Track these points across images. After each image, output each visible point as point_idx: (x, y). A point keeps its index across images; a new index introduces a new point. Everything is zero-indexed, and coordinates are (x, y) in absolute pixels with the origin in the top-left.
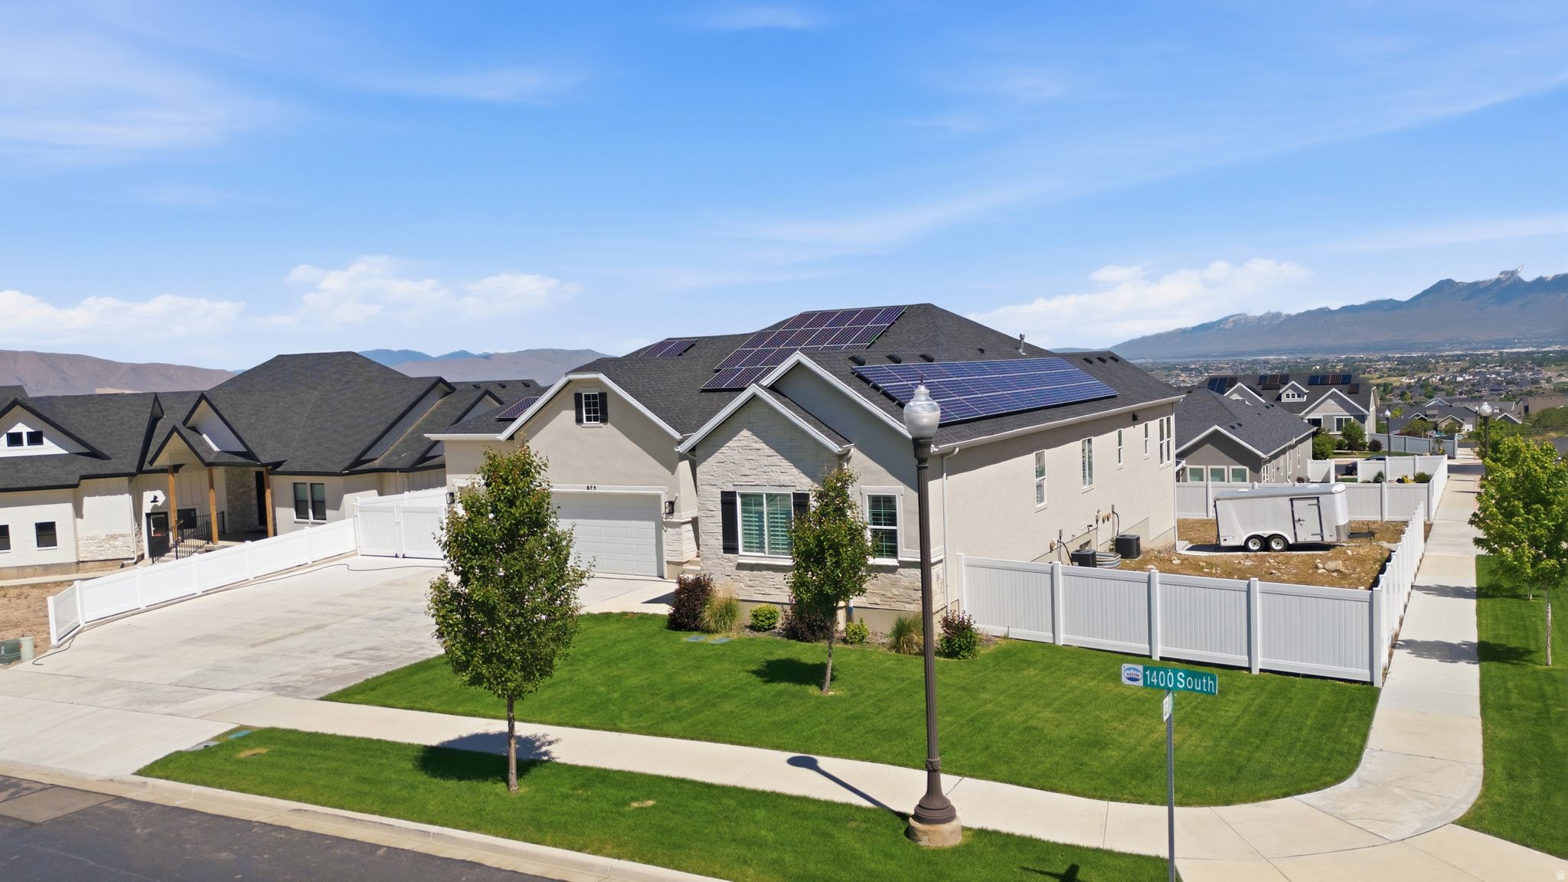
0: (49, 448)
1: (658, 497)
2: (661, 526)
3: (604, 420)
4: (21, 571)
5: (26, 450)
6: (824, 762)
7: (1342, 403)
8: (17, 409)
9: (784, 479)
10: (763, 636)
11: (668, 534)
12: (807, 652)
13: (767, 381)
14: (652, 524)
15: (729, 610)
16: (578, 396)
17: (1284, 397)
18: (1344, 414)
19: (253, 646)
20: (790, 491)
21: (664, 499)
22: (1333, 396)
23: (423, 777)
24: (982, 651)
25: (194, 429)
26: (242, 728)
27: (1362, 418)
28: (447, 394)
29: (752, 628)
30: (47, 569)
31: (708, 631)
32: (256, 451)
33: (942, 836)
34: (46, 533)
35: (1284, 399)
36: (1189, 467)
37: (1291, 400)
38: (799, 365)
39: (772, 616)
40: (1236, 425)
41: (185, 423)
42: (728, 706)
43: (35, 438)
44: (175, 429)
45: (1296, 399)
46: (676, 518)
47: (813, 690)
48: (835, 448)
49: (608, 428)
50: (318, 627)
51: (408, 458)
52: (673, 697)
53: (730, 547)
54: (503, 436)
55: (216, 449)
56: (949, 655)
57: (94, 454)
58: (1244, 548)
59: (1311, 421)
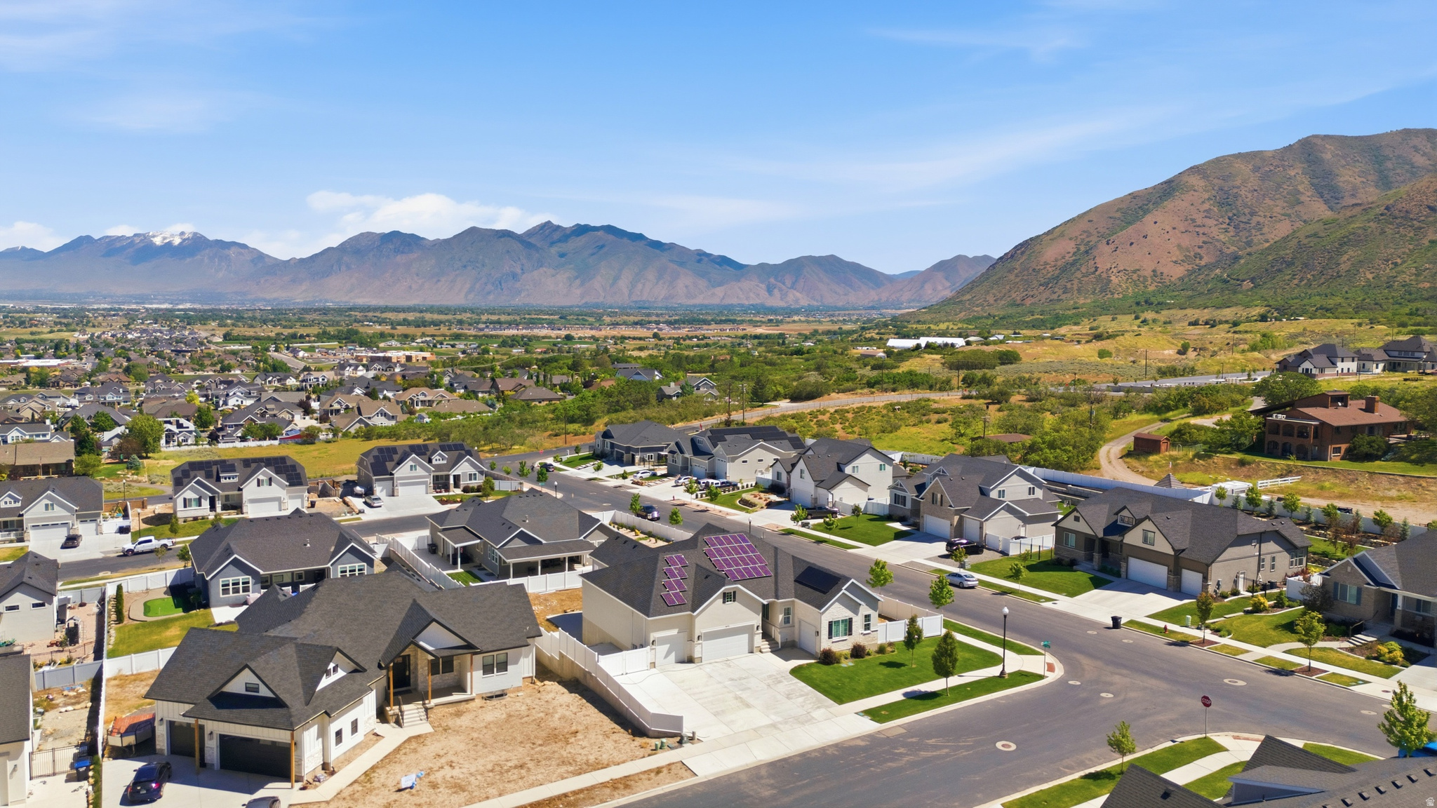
0: (341, 673)
3: (734, 601)
4: (349, 754)
9: (846, 615)
15: (840, 655)
18: (473, 471)
22: (468, 461)
33: (1005, 676)
34: (354, 726)
35: (434, 462)
37: (438, 462)
45: (441, 462)
46: (757, 632)
47: (910, 666)
59: (454, 476)
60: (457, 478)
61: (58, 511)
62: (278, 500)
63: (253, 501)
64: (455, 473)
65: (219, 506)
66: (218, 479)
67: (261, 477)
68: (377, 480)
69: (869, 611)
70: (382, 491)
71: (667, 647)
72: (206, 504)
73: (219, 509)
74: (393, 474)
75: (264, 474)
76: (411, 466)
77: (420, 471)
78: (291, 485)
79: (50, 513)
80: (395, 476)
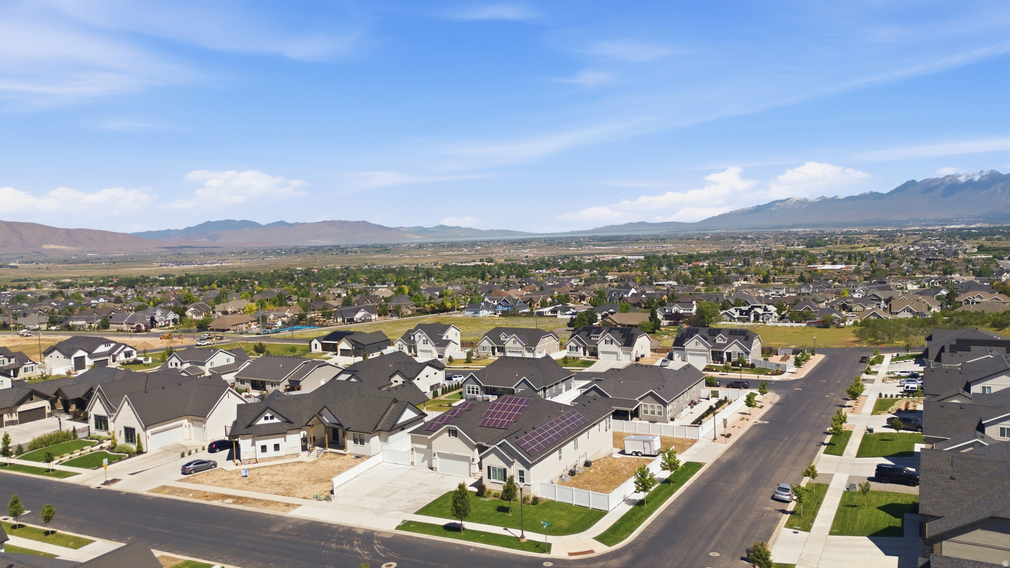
0: (276, 420)
1: (470, 457)
2: (470, 464)
3: (456, 437)
4: (270, 459)
5: (269, 421)
6: (509, 529)
7: (740, 346)
8: (268, 410)
9: (501, 465)
10: (497, 499)
11: (472, 466)
12: (506, 504)
13: (498, 444)
14: (468, 463)
15: (489, 493)
16: (449, 430)
17: (717, 341)
18: (741, 351)
19: (385, 498)
20: (503, 468)
21: (471, 458)
22: (736, 343)
23: (446, 531)
24: (540, 503)
25: (320, 415)
26: (404, 521)
27: (748, 353)
28: (395, 402)
29: (494, 496)
30: (277, 458)
31: (485, 497)
32: (343, 424)
33: (524, 540)
34: (277, 447)
35: (717, 342)
36: (643, 404)
37: (720, 342)
38: (504, 442)
39: (498, 494)
40: (661, 387)
41: (318, 413)
42: (492, 518)
43: (272, 418)
44: (315, 416)
45: (722, 342)
46: (474, 463)
47: (507, 514)
48: (512, 461)
49: (457, 438)
50: (395, 492)
51: (388, 427)
52: (482, 515)
53: (489, 477)
54: (429, 437)
55: (328, 421)
56: (534, 505)
57: (289, 422)
58: (631, 455)
59: (727, 353)
60: (729, 355)
61: (518, 345)
62: (616, 353)
63: (603, 352)
64: (728, 351)
65: (587, 353)
66: (590, 338)
67: (607, 339)
68: (675, 349)
69: (523, 468)
70: (678, 357)
71: (422, 455)
72: (581, 350)
73: (587, 355)
74: (684, 346)
75: (608, 337)
76: (696, 342)
77: (701, 346)
78: (625, 345)
79: (515, 346)
80: (686, 348)
